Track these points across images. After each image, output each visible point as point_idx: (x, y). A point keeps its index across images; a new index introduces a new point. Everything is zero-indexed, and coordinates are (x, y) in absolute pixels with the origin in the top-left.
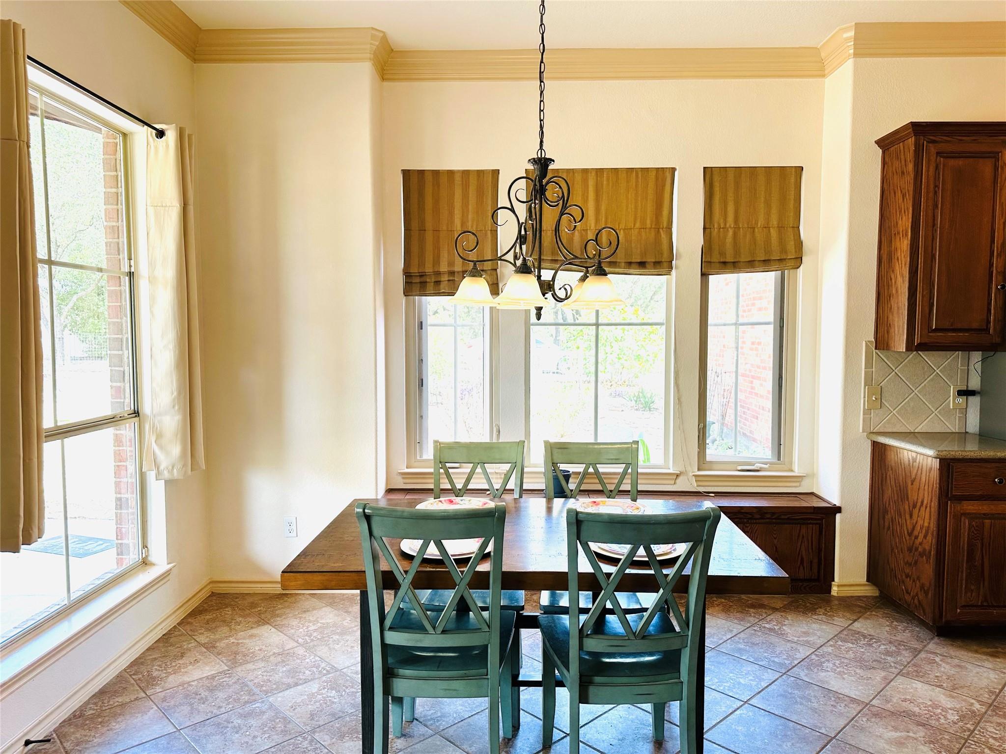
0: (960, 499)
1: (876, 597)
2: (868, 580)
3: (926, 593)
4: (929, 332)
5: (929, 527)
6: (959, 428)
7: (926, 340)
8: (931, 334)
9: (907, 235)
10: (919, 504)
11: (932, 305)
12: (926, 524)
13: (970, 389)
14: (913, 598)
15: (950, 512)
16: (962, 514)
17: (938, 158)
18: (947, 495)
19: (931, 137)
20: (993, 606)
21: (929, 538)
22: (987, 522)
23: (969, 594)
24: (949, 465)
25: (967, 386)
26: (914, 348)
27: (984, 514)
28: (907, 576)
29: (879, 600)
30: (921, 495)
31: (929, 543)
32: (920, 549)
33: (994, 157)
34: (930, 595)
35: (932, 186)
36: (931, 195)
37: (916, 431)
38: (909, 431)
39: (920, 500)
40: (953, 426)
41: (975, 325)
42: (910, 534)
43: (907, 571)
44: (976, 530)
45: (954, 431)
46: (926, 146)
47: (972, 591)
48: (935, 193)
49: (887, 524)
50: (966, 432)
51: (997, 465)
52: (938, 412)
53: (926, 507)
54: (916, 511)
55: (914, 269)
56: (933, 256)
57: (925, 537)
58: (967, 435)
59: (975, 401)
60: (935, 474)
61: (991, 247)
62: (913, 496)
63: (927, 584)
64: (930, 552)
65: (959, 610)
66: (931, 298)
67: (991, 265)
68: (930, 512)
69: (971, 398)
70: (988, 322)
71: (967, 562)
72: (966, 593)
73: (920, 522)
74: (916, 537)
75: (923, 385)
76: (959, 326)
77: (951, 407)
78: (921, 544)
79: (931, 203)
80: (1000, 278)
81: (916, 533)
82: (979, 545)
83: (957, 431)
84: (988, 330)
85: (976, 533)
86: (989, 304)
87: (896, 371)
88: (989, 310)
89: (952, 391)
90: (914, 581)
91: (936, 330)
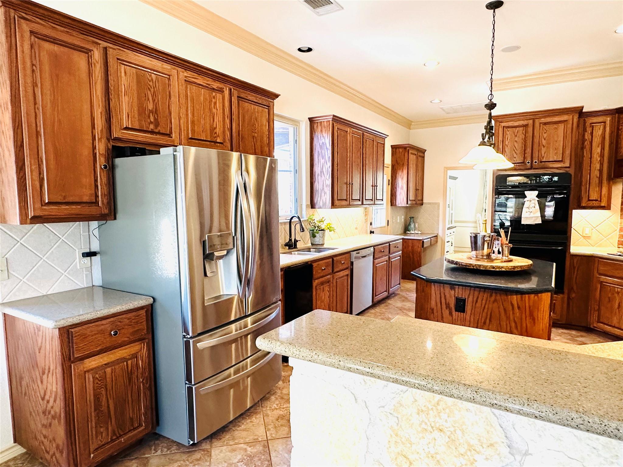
0: (82, 359)
1: (22, 455)
2: (15, 441)
3: (61, 452)
4: (42, 205)
5: (56, 392)
6: (87, 283)
7: (39, 213)
8: (45, 207)
9: (7, 109)
10: (46, 372)
11: (41, 180)
12: (54, 389)
13: (92, 250)
14: (52, 457)
15: (75, 374)
16: (85, 372)
17: (33, 37)
18: (70, 359)
19: (24, 15)
20: (121, 436)
21: (58, 401)
22: (109, 370)
23: (100, 437)
24: (68, 331)
25: (90, 249)
26: (28, 221)
27: (105, 364)
28: (45, 437)
29: (27, 456)
30: (47, 362)
31: (58, 406)
32: (52, 412)
33: (88, 53)
34: (64, 454)
35: (29, 64)
36: (29, 72)
37: (48, 293)
38: (41, 295)
39: (47, 368)
40: (82, 283)
41: (86, 199)
42: (43, 399)
43: (44, 432)
44: (100, 381)
45: (83, 286)
46: (18, 20)
47: (102, 433)
48: (33, 71)
49: (23, 389)
50: (93, 286)
51: (112, 319)
52: (67, 273)
53: (53, 374)
54: (45, 377)
55: (19, 143)
56: (38, 133)
57: (55, 401)
58: (94, 287)
59: (96, 259)
60: (56, 343)
61: (92, 132)
62: (41, 363)
63: (61, 443)
64: (60, 416)
65: (92, 455)
66: (40, 173)
67: (94, 148)
68: (57, 378)
69: (93, 258)
70: (97, 196)
71: (95, 410)
72: (97, 437)
73: (49, 387)
74: (48, 402)
75: (50, 251)
76: (71, 199)
77: (79, 268)
78: (52, 407)
79: (29, 80)
80: (103, 159)
81: (47, 397)
82: (104, 392)
83: (86, 286)
84: (96, 203)
85: (99, 383)
86: (96, 181)
87: (21, 242)
88: (96, 186)
89: (78, 255)
90: (50, 442)
91: (49, 203)
